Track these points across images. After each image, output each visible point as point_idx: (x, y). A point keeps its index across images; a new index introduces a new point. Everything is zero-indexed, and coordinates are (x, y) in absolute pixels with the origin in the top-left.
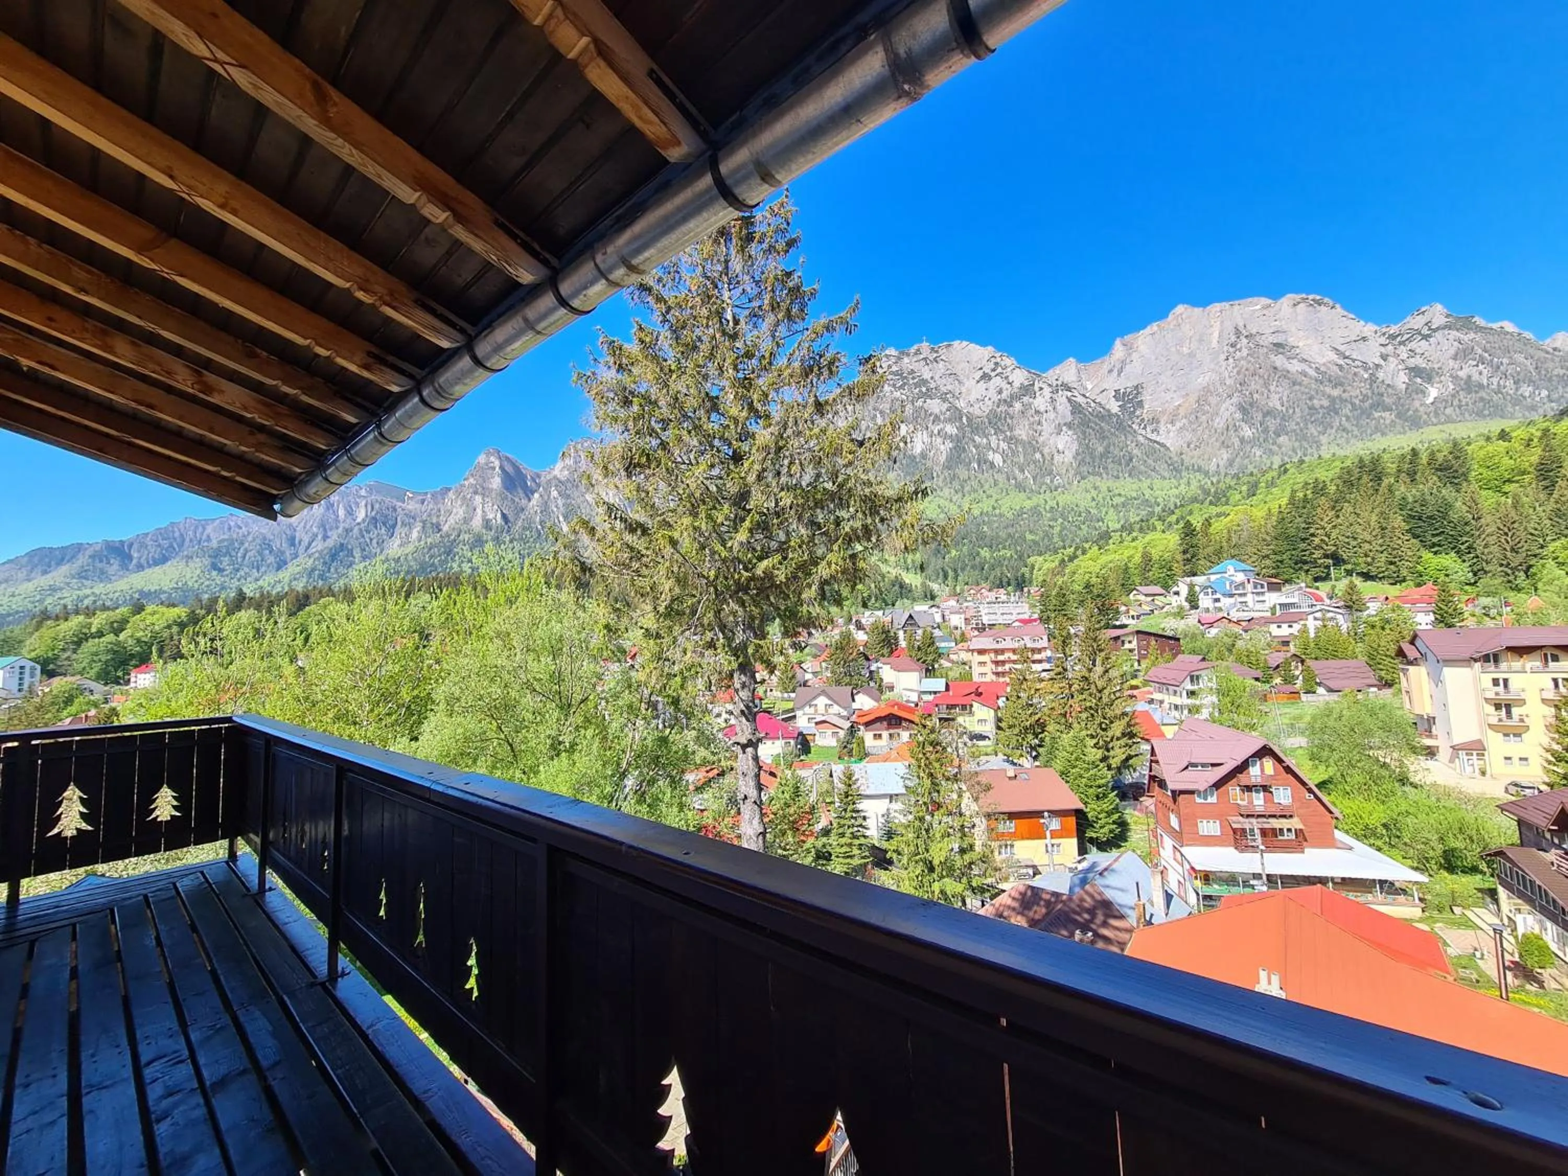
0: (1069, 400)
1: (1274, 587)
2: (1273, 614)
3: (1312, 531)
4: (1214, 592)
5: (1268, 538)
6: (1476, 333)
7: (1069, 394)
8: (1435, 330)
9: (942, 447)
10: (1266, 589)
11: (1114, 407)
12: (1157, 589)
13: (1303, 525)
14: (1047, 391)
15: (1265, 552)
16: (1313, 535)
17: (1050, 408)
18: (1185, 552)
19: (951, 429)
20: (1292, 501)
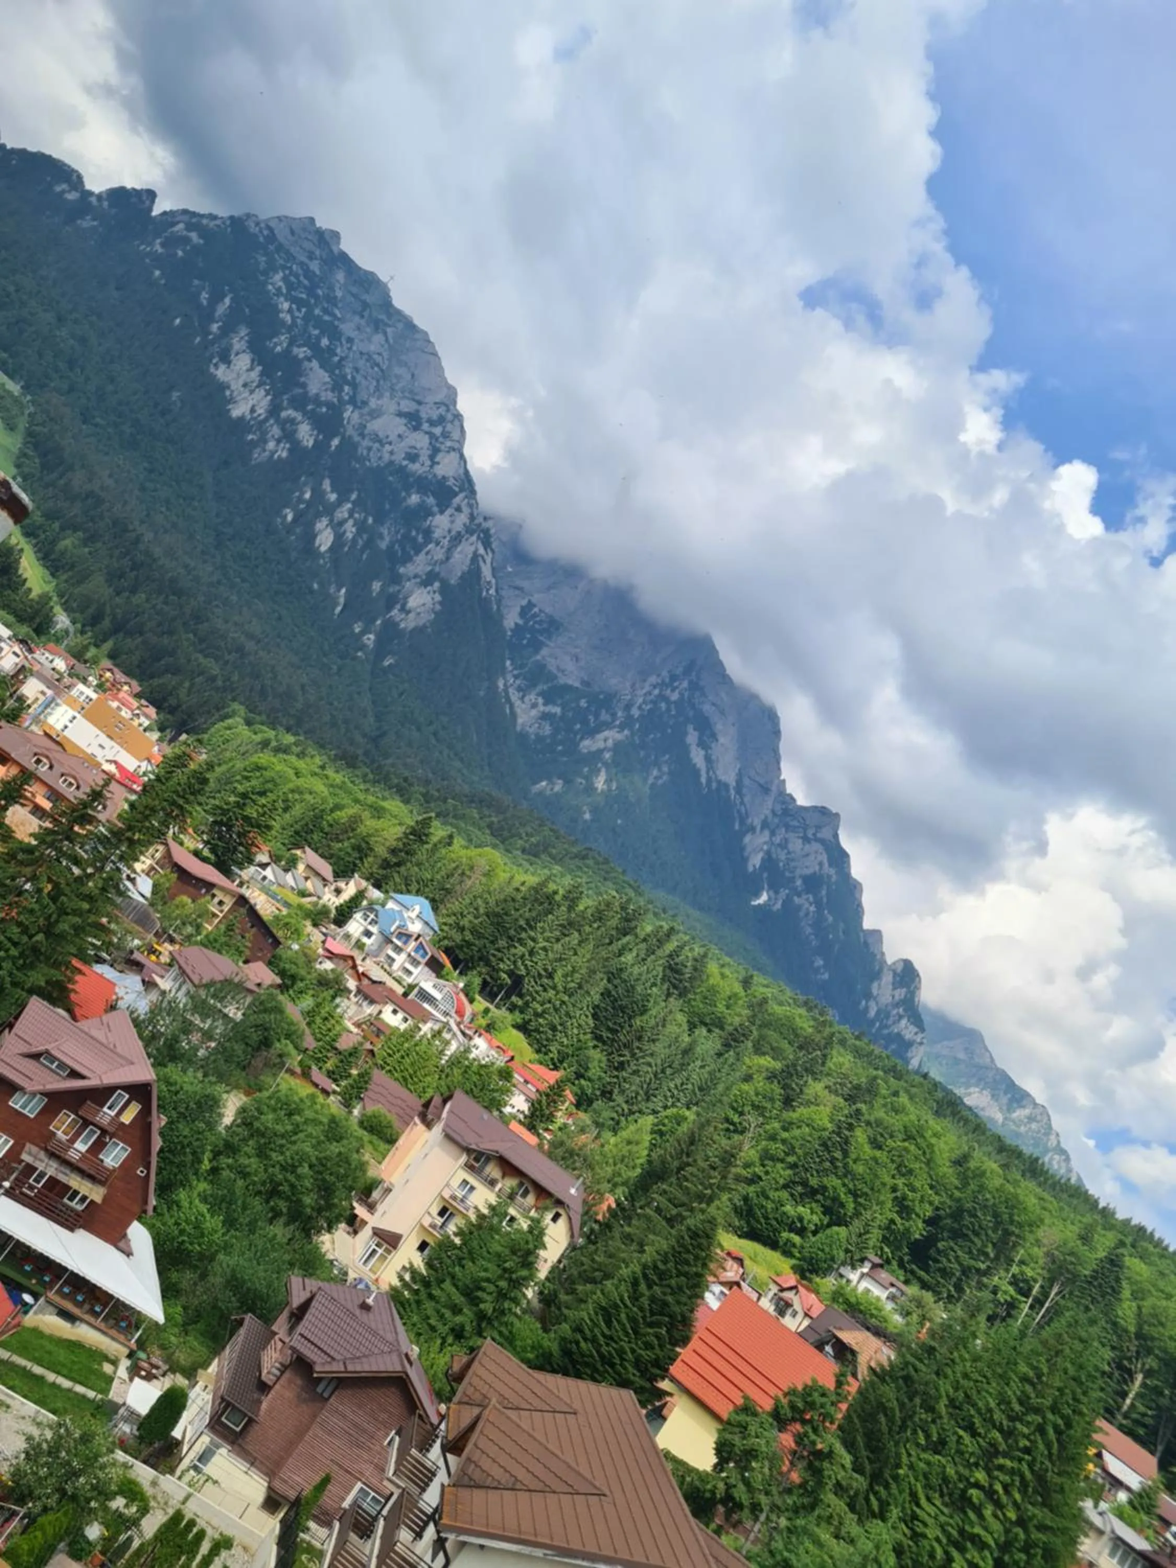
0: (476, 556)
1: (435, 966)
2: (405, 995)
3: (524, 935)
4: (373, 922)
5: (482, 911)
6: (836, 873)
7: (481, 551)
8: (817, 840)
9: (271, 445)
10: (424, 961)
11: (511, 619)
12: (326, 869)
13: (522, 922)
14: (462, 519)
15: (465, 922)
16: (520, 940)
17: (445, 542)
18: (393, 851)
19: (306, 434)
20: (536, 889)
